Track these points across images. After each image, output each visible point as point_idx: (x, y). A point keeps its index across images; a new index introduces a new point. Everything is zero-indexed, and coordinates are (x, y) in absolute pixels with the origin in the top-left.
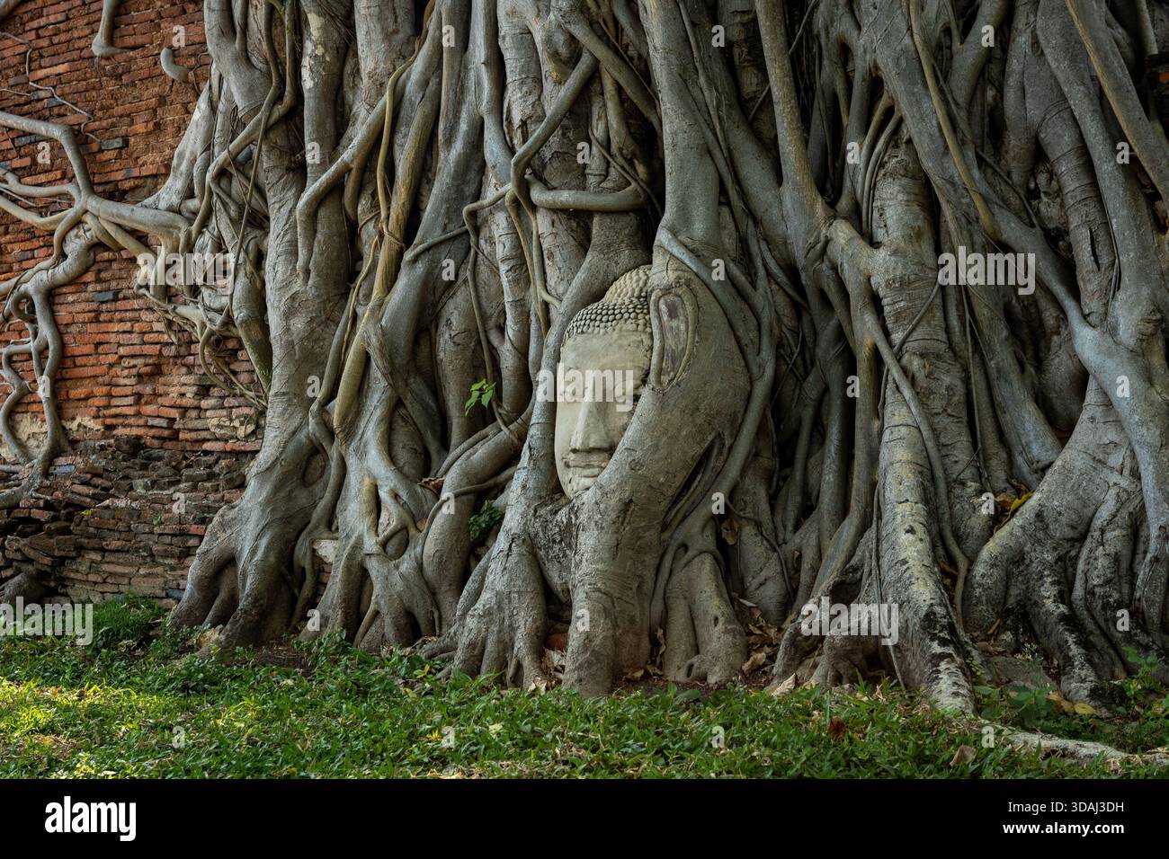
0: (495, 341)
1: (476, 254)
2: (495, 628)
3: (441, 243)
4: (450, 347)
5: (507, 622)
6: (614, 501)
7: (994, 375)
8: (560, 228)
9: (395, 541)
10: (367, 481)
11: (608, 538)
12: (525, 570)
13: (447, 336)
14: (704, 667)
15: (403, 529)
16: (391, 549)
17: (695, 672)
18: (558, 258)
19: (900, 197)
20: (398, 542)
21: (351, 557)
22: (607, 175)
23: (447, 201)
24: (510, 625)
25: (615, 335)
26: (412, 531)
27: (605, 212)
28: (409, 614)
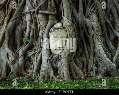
0: (25, 32)
1: (23, 19)
2: (47, 73)
3: (18, 17)
4: (19, 33)
5: (48, 72)
6: (67, 54)
7: (106, 38)
8: (43, 17)
9: (13, 62)
10: (6, 53)
11: (67, 59)
12: (50, 65)
13: (18, 31)
14: (81, 76)
15: (15, 60)
16: (13, 63)
17: (79, 77)
18: (43, 21)
19: (96, 16)
20: (14, 62)
21: (6, 64)
22: (51, 10)
23: (19, 11)
24: (49, 72)
25: (62, 32)
26: (16, 60)
27: (52, 15)
28: (18, 72)
